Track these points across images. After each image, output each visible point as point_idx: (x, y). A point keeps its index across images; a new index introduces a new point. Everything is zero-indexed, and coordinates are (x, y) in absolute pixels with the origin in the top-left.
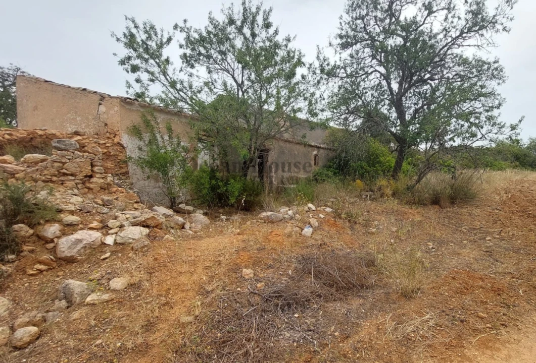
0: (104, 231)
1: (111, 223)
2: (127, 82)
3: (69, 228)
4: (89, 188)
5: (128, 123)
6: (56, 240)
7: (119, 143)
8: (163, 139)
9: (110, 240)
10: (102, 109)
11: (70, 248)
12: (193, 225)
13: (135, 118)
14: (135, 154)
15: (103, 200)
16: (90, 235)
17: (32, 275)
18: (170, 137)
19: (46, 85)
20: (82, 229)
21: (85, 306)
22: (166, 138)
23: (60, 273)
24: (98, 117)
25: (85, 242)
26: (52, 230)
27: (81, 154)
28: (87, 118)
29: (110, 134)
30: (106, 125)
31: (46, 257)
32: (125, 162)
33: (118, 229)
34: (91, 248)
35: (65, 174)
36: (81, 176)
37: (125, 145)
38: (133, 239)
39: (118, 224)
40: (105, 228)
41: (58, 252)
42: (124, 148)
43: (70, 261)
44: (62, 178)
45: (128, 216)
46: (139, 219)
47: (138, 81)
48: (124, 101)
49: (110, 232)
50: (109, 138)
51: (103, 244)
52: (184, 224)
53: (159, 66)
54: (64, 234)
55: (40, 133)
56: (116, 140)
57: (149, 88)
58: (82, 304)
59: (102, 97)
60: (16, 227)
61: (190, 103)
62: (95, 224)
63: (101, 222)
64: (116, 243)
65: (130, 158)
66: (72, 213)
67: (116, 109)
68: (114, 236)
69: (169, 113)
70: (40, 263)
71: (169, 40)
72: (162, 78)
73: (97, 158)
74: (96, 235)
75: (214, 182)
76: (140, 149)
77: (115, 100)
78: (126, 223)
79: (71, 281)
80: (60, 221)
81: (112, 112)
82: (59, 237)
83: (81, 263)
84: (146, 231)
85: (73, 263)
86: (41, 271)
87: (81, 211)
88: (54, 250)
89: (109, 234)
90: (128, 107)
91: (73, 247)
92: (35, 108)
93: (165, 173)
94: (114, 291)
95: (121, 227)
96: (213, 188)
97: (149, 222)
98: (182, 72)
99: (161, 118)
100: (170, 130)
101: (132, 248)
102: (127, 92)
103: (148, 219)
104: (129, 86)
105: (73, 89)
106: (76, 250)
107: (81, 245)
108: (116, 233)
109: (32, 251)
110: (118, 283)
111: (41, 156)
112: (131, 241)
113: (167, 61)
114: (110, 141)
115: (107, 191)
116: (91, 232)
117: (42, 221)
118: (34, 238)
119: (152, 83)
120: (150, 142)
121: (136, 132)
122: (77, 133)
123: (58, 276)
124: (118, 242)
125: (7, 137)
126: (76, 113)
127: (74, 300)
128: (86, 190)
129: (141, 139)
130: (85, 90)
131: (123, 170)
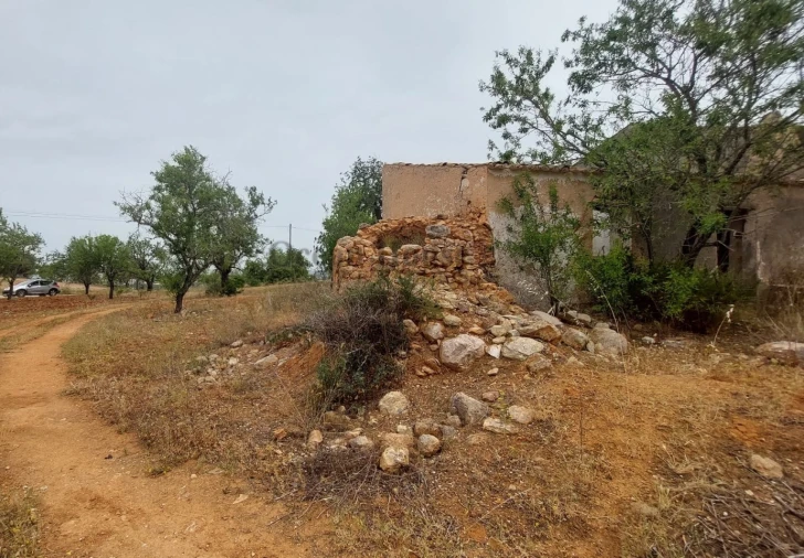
0: (487, 338)
1: (495, 329)
2: (491, 142)
3: (451, 330)
4: (460, 283)
5: (496, 196)
6: (439, 341)
7: (484, 224)
8: (544, 211)
9: (495, 351)
10: (466, 183)
11: (454, 353)
12: (600, 345)
13: (505, 188)
14: (504, 237)
15: (478, 299)
16: (473, 341)
17: (421, 377)
18: (554, 208)
19: (407, 169)
20: (463, 333)
21: (482, 430)
22: (547, 209)
23: (446, 381)
24: (460, 194)
25: (469, 349)
26: (435, 329)
27: (452, 241)
28: (448, 198)
29: (474, 213)
30: (469, 202)
31: (431, 359)
32: (492, 249)
33: (503, 338)
34: (474, 357)
35: (436, 266)
36: (451, 268)
37: (492, 227)
38: (525, 355)
39: (504, 331)
40: (488, 335)
41: (442, 357)
42: (490, 230)
43: (454, 368)
44: (434, 270)
45: (513, 322)
46: (531, 327)
47: (506, 136)
48: (493, 168)
49: (494, 340)
50: (473, 219)
51: (487, 355)
52: (587, 343)
53: (537, 106)
54: (446, 336)
55: (409, 221)
56: (481, 221)
57: (521, 142)
58: (479, 427)
59: (466, 169)
60: (405, 321)
61: (581, 149)
62: (476, 328)
63: (482, 326)
64: (502, 356)
65: (498, 243)
66: (451, 311)
67: (482, 180)
68: (499, 346)
69: (552, 172)
70: (428, 365)
71: (551, 61)
72: (542, 121)
73: (468, 246)
74: (479, 342)
75: (633, 276)
76: (510, 229)
77: (482, 169)
78: (512, 332)
79: (462, 394)
80: (441, 320)
81: (477, 185)
82: (442, 339)
83: (466, 374)
84: (540, 346)
85: (457, 372)
86: (428, 374)
87: (458, 310)
88: (437, 353)
89: (493, 343)
90: (496, 174)
91: (457, 352)
92: (398, 196)
93: (545, 263)
94: (515, 422)
95: (508, 335)
96: (634, 288)
97: (544, 334)
98: (569, 104)
99: (539, 180)
100: (554, 197)
101: (528, 368)
102: (489, 155)
103: (542, 329)
104: (492, 145)
105: (434, 166)
106: (460, 357)
107: (464, 353)
108: (502, 343)
109: (418, 350)
110: (520, 413)
111: (415, 246)
112: (521, 356)
113: (546, 95)
114: (475, 222)
115: (477, 287)
116: (473, 337)
117: (425, 319)
118: (420, 337)
119: (523, 134)
120: (522, 218)
121: (506, 206)
122: (440, 218)
123: (444, 384)
124: (506, 355)
125: (384, 228)
126: (436, 194)
127: (467, 418)
128: (456, 285)
129: (512, 215)
130: (445, 164)
131: (489, 260)
